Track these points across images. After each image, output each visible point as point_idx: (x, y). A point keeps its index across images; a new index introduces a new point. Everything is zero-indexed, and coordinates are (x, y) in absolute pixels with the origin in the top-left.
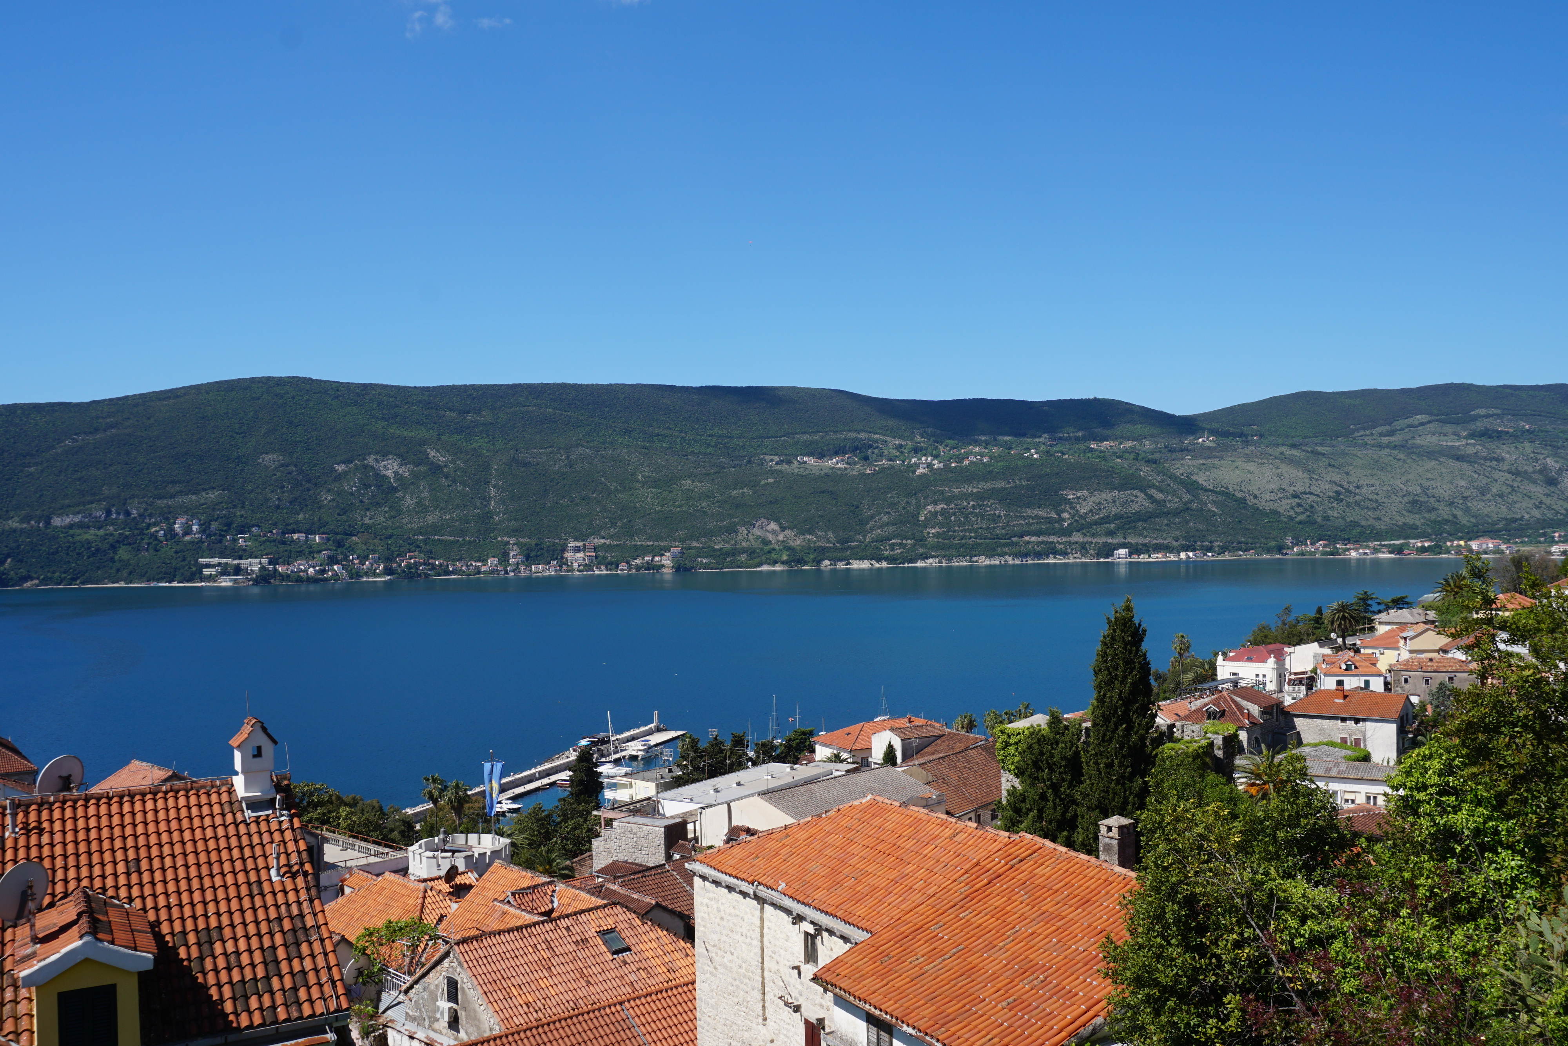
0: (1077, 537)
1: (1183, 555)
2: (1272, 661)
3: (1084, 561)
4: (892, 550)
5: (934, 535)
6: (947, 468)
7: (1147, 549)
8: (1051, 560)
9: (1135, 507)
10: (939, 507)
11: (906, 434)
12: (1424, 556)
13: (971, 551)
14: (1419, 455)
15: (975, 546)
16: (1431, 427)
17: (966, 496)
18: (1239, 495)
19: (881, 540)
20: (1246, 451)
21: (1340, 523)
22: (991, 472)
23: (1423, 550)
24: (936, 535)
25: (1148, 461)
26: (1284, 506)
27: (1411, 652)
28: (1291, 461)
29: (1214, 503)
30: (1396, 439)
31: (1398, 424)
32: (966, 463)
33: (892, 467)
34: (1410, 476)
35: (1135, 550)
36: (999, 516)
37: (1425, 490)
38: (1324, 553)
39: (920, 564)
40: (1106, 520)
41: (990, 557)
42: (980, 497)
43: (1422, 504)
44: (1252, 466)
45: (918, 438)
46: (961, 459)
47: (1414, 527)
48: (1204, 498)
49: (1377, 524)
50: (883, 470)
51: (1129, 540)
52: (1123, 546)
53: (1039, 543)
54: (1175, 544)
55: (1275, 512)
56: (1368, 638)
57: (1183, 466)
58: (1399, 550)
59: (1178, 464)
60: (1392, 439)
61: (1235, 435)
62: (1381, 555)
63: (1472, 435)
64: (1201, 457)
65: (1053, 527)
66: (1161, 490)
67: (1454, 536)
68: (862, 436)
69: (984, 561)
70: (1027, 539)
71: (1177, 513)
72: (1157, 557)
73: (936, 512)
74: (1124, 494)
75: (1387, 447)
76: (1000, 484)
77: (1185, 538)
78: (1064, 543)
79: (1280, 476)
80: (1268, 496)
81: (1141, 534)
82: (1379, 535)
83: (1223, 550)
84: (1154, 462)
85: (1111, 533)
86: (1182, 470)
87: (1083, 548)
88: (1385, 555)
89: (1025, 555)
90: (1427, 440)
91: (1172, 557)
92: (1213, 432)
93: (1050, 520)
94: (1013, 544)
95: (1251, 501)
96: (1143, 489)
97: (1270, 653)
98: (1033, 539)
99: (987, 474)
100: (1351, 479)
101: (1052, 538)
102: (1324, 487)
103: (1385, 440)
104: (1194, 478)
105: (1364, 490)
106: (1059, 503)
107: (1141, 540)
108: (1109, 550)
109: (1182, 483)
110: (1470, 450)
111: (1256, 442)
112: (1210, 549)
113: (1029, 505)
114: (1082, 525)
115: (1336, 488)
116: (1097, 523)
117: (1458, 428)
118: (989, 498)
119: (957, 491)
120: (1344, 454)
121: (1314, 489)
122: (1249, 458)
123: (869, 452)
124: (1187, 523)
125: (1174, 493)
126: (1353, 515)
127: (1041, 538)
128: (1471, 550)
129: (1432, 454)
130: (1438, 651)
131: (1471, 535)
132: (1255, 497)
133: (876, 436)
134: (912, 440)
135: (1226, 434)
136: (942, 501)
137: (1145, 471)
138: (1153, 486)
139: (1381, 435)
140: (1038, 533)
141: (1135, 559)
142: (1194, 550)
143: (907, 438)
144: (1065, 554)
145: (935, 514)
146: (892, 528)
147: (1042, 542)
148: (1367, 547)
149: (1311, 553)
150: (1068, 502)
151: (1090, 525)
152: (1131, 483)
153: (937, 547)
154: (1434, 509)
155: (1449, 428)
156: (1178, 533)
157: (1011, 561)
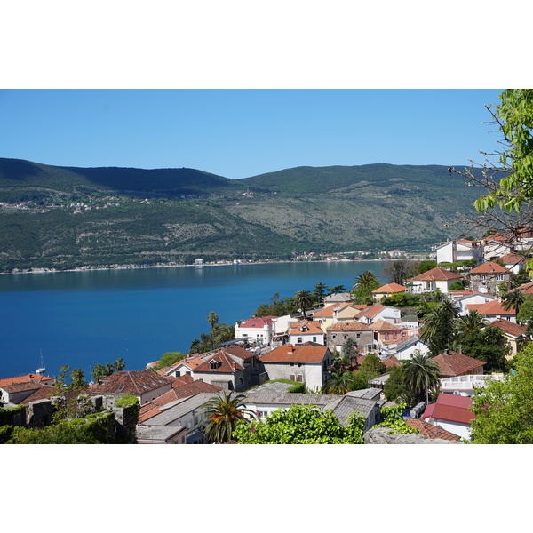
0: (174, 252)
1: (235, 262)
2: (266, 326)
3: (177, 266)
4: (59, 261)
5: (86, 252)
6: (93, 210)
7: (214, 258)
8: (158, 266)
9: (207, 234)
10: (88, 234)
11: (68, 188)
12: (366, 260)
13: (109, 261)
14: (363, 203)
15: (112, 258)
16: (369, 188)
17: (106, 227)
18: (266, 226)
19: (51, 255)
20: (270, 200)
21: (321, 242)
22: (121, 212)
23: (365, 257)
24: (87, 252)
25: (215, 206)
26: (291, 232)
27: (339, 319)
28: (294, 206)
29: (252, 230)
30: (351, 194)
31: (352, 186)
32: (105, 207)
33: (58, 209)
34: (359, 216)
35: (207, 259)
36: (126, 240)
37: (366, 223)
38: (313, 260)
39: (77, 270)
40: (190, 241)
41: (121, 264)
42: (114, 228)
43: (364, 231)
44: (273, 209)
45: (75, 191)
46: (102, 204)
47: (361, 244)
48: (247, 228)
49: (341, 242)
50: (52, 211)
51: (204, 253)
52: (200, 257)
53: (151, 256)
54: (231, 255)
55: (287, 236)
56: (320, 311)
57: (235, 209)
58: (352, 257)
59: (232, 208)
60: (349, 194)
61: (264, 191)
62: (343, 260)
63: (390, 193)
64: (245, 204)
65: (159, 246)
66: (222, 224)
67: (381, 248)
68: (39, 189)
69: (117, 267)
70: (143, 253)
71: (231, 237)
72: (220, 263)
73: (87, 238)
74: (200, 226)
75: (346, 199)
76: (127, 220)
77: (236, 252)
78: (166, 256)
79: (289, 215)
80: (282, 227)
81: (211, 250)
82: (342, 249)
83: (258, 258)
84: (218, 206)
85: (193, 249)
86: (234, 212)
87: (177, 258)
88: (345, 260)
89: (143, 263)
90: (368, 195)
91: (229, 263)
92: (251, 189)
93: (157, 242)
94: (135, 256)
95: (273, 230)
96: (212, 223)
97: (265, 321)
98: (147, 253)
99: (117, 213)
100: (327, 217)
101: (159, 253)
102: (313, 221)
103: (345, 195)
104: (241, 216)
105: (334, 223)
106: (162, 231)
107: (211, 253)
108: (192, 260)
109: (234, 219)
110: (389, 201)
111: (276, 195)
112: (250, 258)
113: (144, 233)
114: (176, 245)
115: (320, 222)
116: (185, 243)
117: (383, 188)
118: (120, 229)
119: (100, 224)
120: (323, 203)
121: (307, 223)
122: (272, 205)
123: (43, 200)
124: (237, 242)
125: (230, 225)
126: (329, 237)
127: (152, 253)
128: (389, 257)
129: (369, 203)
130: (353, 319)
131: (390, 248)
132: (276, 227)
133: (48, 190)
134: (71, 192)
135: (259, 191)
136: (90, 230)
137: (213, 212)
138: (217, 221)
139: (343, 192)
140: (150, 250)
141: (207, 264)
142: (241, 259)
143: (68, 191)
144: (166, 262)
145: (86, 238)
146: (58, 248)
147: (153, 255)
148: (336, 256)
149: (306, 259)
150: (168, 231)
151: (181, 244)
152: (204, 219)
153: (87, 259)
154: (371, 234)
155: (378, 189)
156: (232, 249)
157: (133, 267)
